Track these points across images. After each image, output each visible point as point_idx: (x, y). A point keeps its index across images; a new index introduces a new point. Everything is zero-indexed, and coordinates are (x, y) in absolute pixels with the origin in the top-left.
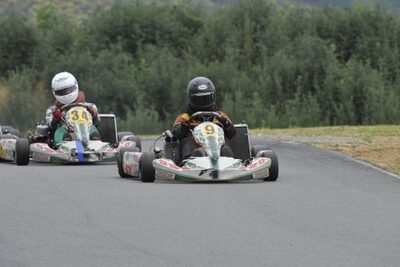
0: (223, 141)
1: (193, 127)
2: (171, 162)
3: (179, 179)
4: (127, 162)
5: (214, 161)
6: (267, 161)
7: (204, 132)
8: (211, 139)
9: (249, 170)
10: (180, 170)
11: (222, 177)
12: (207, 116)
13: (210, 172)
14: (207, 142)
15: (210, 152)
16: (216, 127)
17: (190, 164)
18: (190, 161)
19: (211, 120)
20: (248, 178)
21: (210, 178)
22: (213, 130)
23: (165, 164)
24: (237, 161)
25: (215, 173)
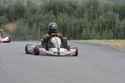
0: (61, 43)
1: (51, 38)
2: (45, 49)
3: (47, 55)
4: (29, 49)
5: (58, 49)
6: (75, 50)
7: (55, 40)
8: (57, 42)
9: (69, 52)
10: (48, 52)
11: (61, 54)
12: (56, 35)
13: (57, 53)
14: (56, 43)
15: (57, 46)
16: (58, 39)
17: (51, 50)
18: (51, 49)
19: (57, 36)
20: (69, 55)
21: (57, 55)
22: (57, 39)
23: (43, 50)
24: (66, 49)
25: (59, 53)
